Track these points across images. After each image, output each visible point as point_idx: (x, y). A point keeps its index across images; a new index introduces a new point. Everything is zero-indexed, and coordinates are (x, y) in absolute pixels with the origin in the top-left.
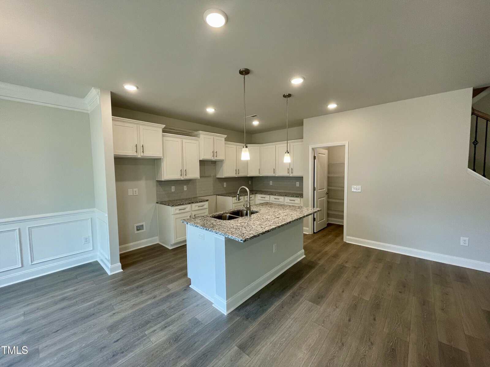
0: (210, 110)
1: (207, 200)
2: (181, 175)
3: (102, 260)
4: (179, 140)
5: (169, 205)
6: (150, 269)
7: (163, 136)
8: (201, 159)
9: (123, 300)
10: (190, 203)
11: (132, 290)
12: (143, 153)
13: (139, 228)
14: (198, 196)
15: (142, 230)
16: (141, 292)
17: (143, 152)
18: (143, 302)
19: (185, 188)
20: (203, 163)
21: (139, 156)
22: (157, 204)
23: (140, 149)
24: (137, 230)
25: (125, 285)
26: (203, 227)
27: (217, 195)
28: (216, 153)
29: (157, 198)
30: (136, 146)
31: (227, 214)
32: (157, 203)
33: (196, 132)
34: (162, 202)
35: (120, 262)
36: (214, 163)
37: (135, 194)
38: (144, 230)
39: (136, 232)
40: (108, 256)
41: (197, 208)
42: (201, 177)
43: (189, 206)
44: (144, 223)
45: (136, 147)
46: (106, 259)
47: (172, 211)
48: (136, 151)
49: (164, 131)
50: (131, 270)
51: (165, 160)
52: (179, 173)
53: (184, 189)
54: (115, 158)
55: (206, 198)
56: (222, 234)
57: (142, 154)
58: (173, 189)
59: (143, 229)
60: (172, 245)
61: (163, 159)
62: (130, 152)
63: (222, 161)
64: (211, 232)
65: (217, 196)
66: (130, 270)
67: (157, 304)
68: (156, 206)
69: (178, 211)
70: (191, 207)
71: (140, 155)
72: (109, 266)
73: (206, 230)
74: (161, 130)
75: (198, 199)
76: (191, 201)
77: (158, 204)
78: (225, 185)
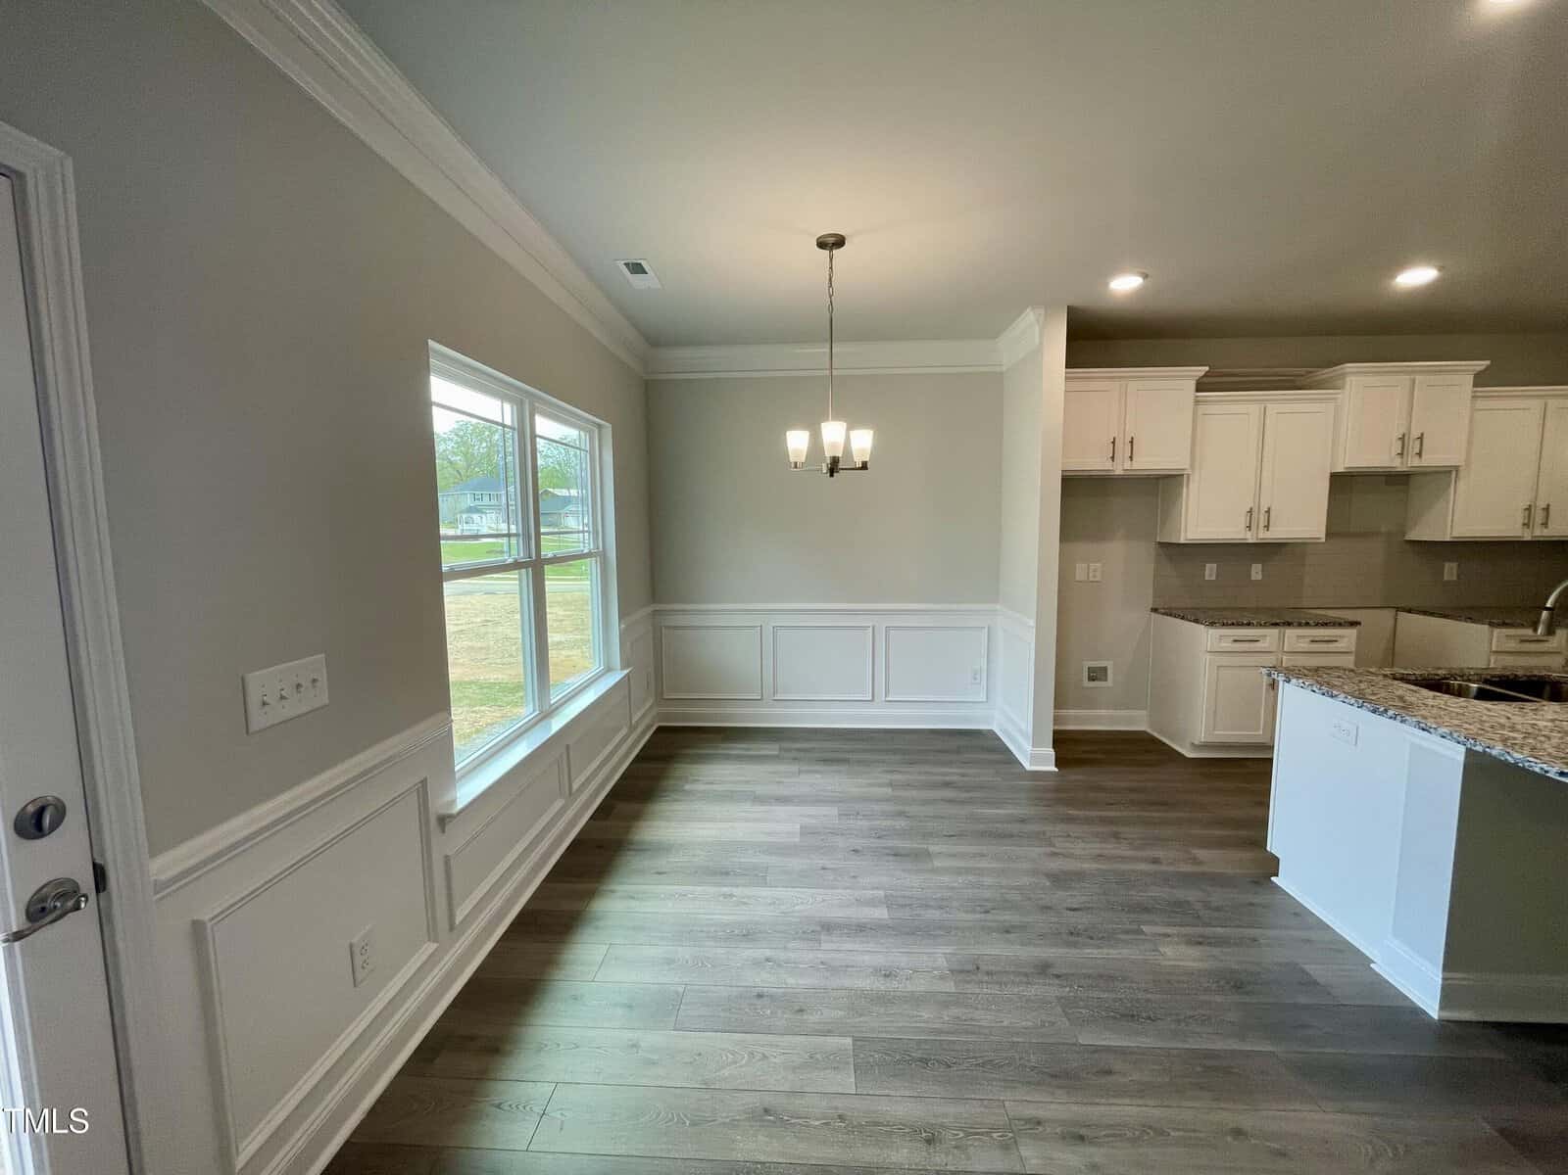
0: (1416, 277)
1: (1353, 624)
2: (1249, 527)
3: (1005, 731)
4: (1254, 409)
5: (1196, 621)
6: (1132, 790)
7: (1197, 402)
8: (1340, 469)
9: (1071, 834)
10: (1276, 625)
11: (1088, 821)
12: (1131, 460)
13: (1097, 674)
14: (1305, 605)
15: (1100, 680)
16: (1116, 836)
17: (1131, 457)
18: (1123, 859)
19: (1256, 572)
20: (1342, 484)
21: (1119, 472)
22: (1153, 614)
23: (1123, 450)
24: (1091, 679)
25: (1070, 803)
26: (1361, 701)
27: (1398, 609)
28: (1418, 442)
29: (1155, 596)
30: (1113, 443)
31: (1469, 681)
32: (1155, 610)
33: (1326, 370)
34: (1170, 608)
35: (1054, 747)
36: (1397, 482)
37: (1091, 579)
38: (1110, 683)
39: (1087, 683)
40: (1027, 725)
41: (1304, 645)
42: (1329, 534)
43: (1273, 633)
44: (1111, 662)
45: (1112, 445)
46: (1020, 731)
47: (1207, 640)
48: (1113, 458)
49: (1201, 387)
50: (1080, 777)
51: (1195, 477)
52: (1243, 521)
53: (1250, 576)
54: (1062, 479)
55: (1350, 615)
56: (1451, 734)
57: (1127, 465)
58: (1210, 571)
59: (1106, 680)
60: (1195, 747)
61: (1188, 475)
62: (1095, 462)
63: (1445, 475)
64: (1397, 723)
65: (1402, 616)
66: (1077, 776)
67: (1166, 879)
68: (1150, 618)
69: (1227, 645)
70: (1282, 639)
71: (1119, 469)
72: (1028, 748)
73: (1374, 712)
74: (1192, 384)
75: (1310, 614)
76: (1281, 619)
77: (1157, 615)
78: (1450, 571)
